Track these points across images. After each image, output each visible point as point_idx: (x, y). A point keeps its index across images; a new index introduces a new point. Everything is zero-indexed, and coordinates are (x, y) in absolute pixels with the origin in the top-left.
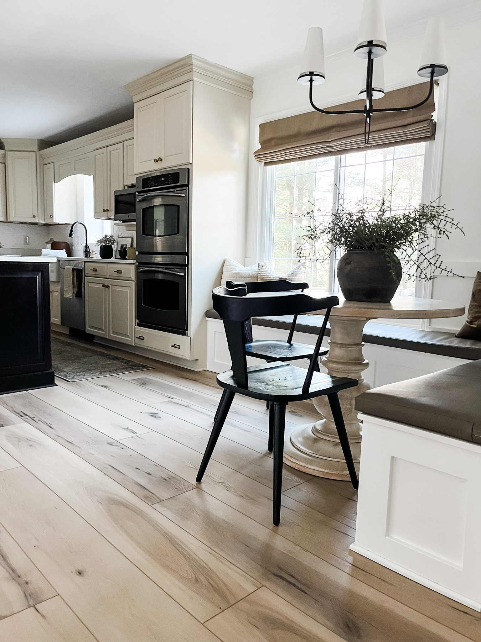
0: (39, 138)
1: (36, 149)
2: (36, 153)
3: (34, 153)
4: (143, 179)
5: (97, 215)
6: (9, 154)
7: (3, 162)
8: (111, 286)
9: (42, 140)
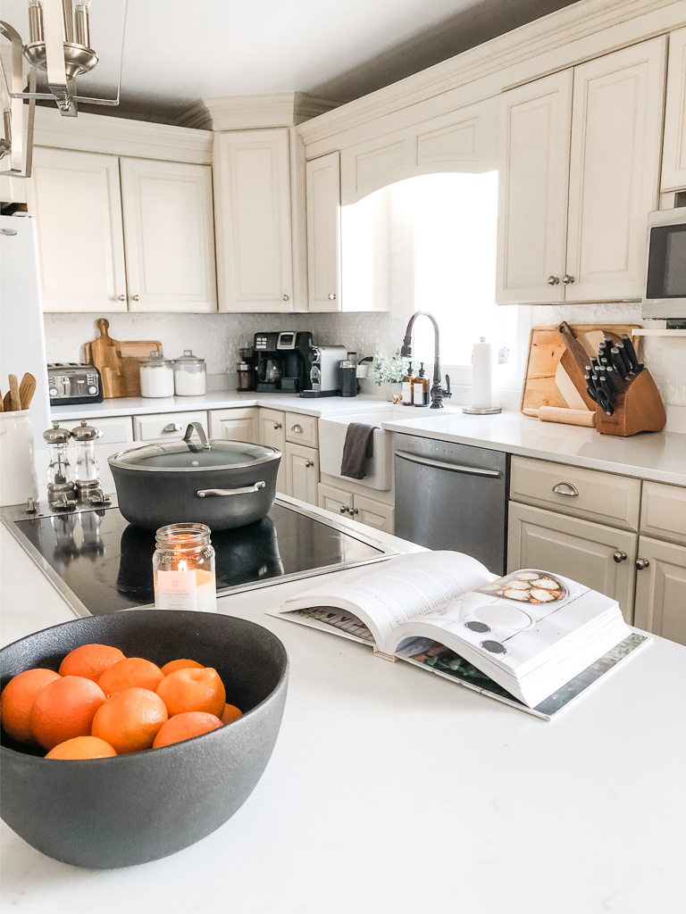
2: (289, 132)
3: (284, 132)
5: (509, 290)
6: (223, 141)
7: (208, 161)
9: (306, 95)
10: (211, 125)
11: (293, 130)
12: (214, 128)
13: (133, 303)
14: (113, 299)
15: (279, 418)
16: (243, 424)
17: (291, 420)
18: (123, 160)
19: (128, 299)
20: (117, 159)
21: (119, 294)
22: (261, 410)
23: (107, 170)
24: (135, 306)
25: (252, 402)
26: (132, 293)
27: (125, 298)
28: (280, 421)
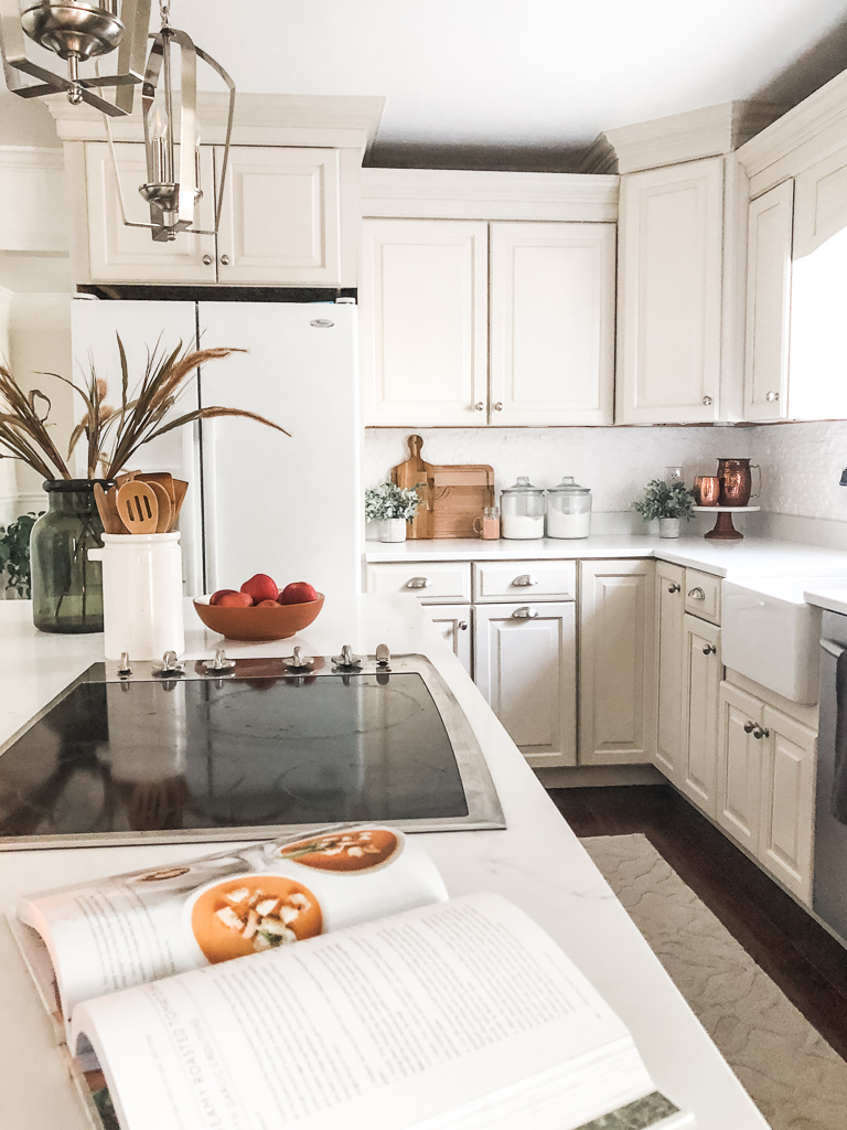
0: (737, 98)
1: (724, 141)
2: (724, 160)
3: (717, 162)
6: (634, 187)
7: (610, 217)
9: (751, 102)
10: (616, 168)
11: (731, 159)
12: (620, 170)
13: (494, 413)
14: (470, 408)
15: (675, 575)
16: (633, 583)
17: (692, 581)
18: (494, 226)
19: (491, 407)
20: (485, 225)
21: (476, 402)
22: (659, 564)
23: (473, 239)
24: (497, 418)
25: (645, 552)
26: (494, 401)
27: (484, 407)
28: (678, 581)
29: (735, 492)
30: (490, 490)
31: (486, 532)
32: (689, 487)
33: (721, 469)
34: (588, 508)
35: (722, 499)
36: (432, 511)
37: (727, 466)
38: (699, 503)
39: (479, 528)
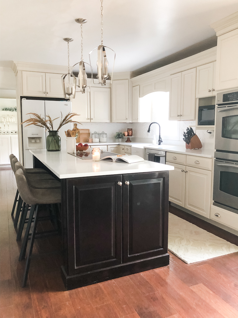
0: (131, 71)
1: (129, 77)
3: (128, 80)
4: (224, 95)
5: (171, 117)
7: (110, 87)
8: (188, 171)
9: (133, 72)
10: (111, 79)
11: (130, 80)
13: (92, 120)
14: (87, 119)
16: (116, 149)
17: (126, 147)
18: (91, 88)
19: (91, 119)
20: (89, 87)
22: (120, 145)
23: (87, 90)
25: (117, 144)
26: (91, 118)
28: (124, 148)
29: (130, 134)
30: (89, 134)
31: (89, 141)
32: (123, 133)
33: (128, 130)
34: (106, 137)
35: (128, 135)
36: (79, 137)
37: (129, 130)
38: (124, 136)
39: (88, 140)
